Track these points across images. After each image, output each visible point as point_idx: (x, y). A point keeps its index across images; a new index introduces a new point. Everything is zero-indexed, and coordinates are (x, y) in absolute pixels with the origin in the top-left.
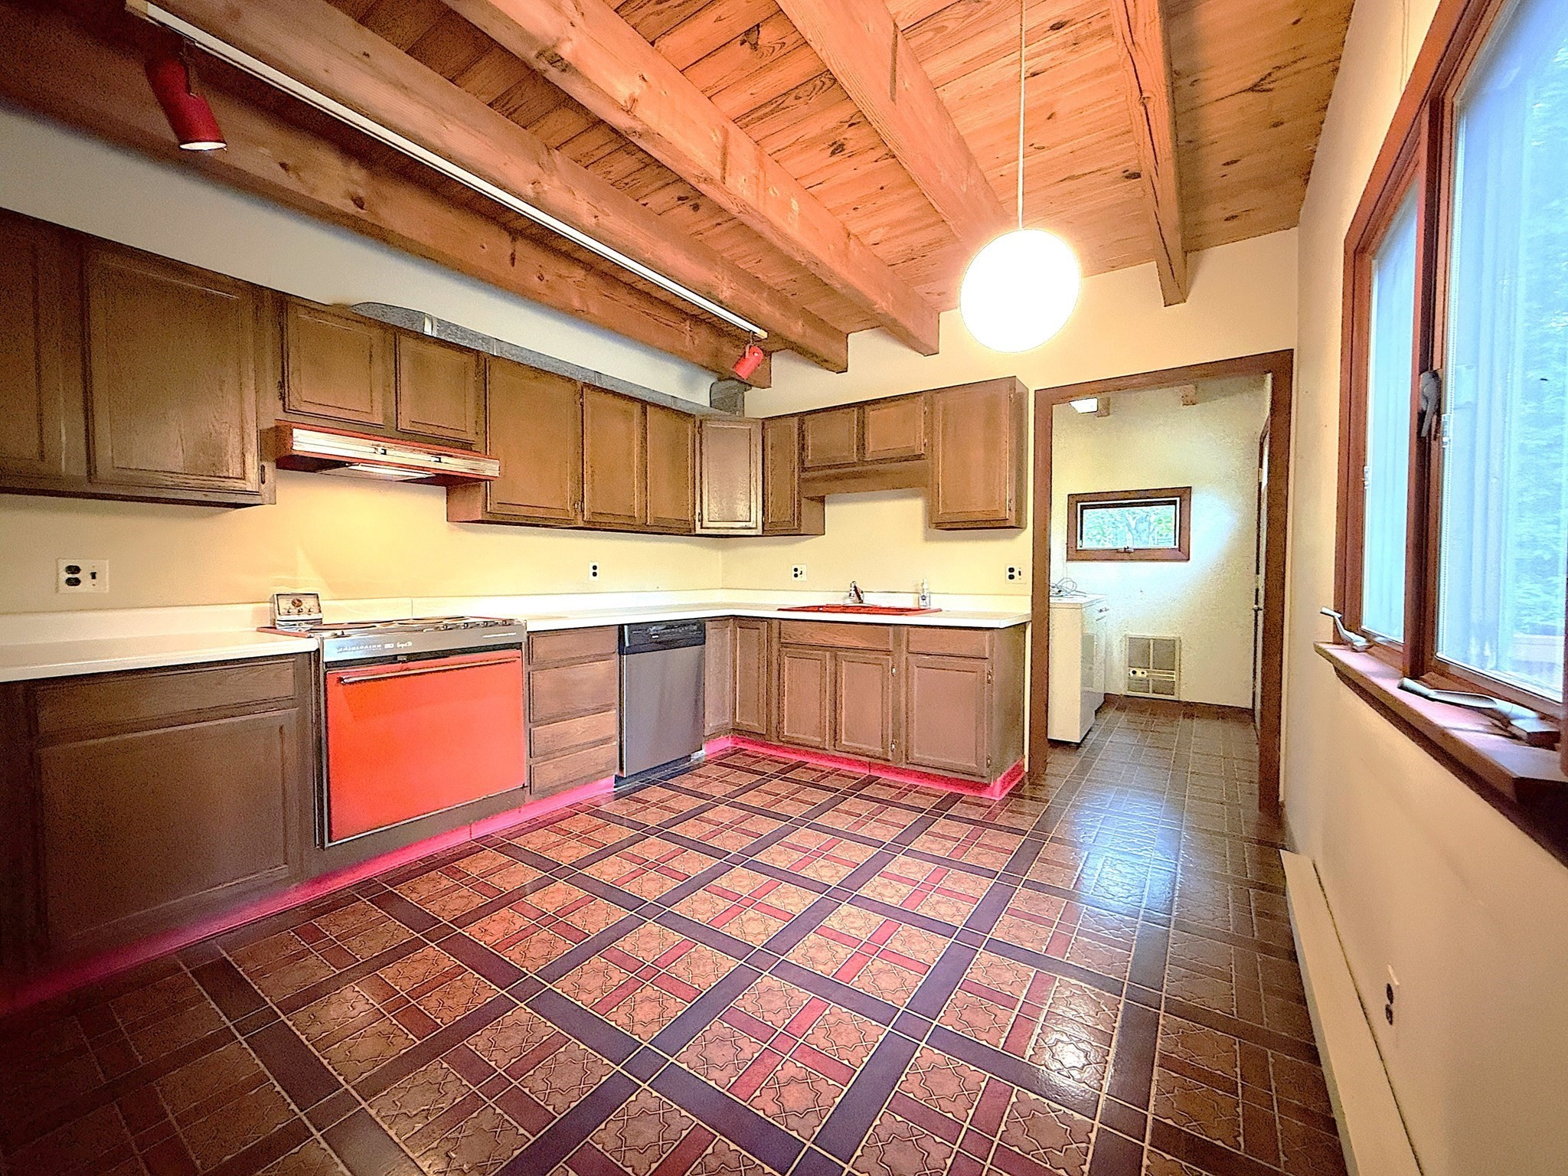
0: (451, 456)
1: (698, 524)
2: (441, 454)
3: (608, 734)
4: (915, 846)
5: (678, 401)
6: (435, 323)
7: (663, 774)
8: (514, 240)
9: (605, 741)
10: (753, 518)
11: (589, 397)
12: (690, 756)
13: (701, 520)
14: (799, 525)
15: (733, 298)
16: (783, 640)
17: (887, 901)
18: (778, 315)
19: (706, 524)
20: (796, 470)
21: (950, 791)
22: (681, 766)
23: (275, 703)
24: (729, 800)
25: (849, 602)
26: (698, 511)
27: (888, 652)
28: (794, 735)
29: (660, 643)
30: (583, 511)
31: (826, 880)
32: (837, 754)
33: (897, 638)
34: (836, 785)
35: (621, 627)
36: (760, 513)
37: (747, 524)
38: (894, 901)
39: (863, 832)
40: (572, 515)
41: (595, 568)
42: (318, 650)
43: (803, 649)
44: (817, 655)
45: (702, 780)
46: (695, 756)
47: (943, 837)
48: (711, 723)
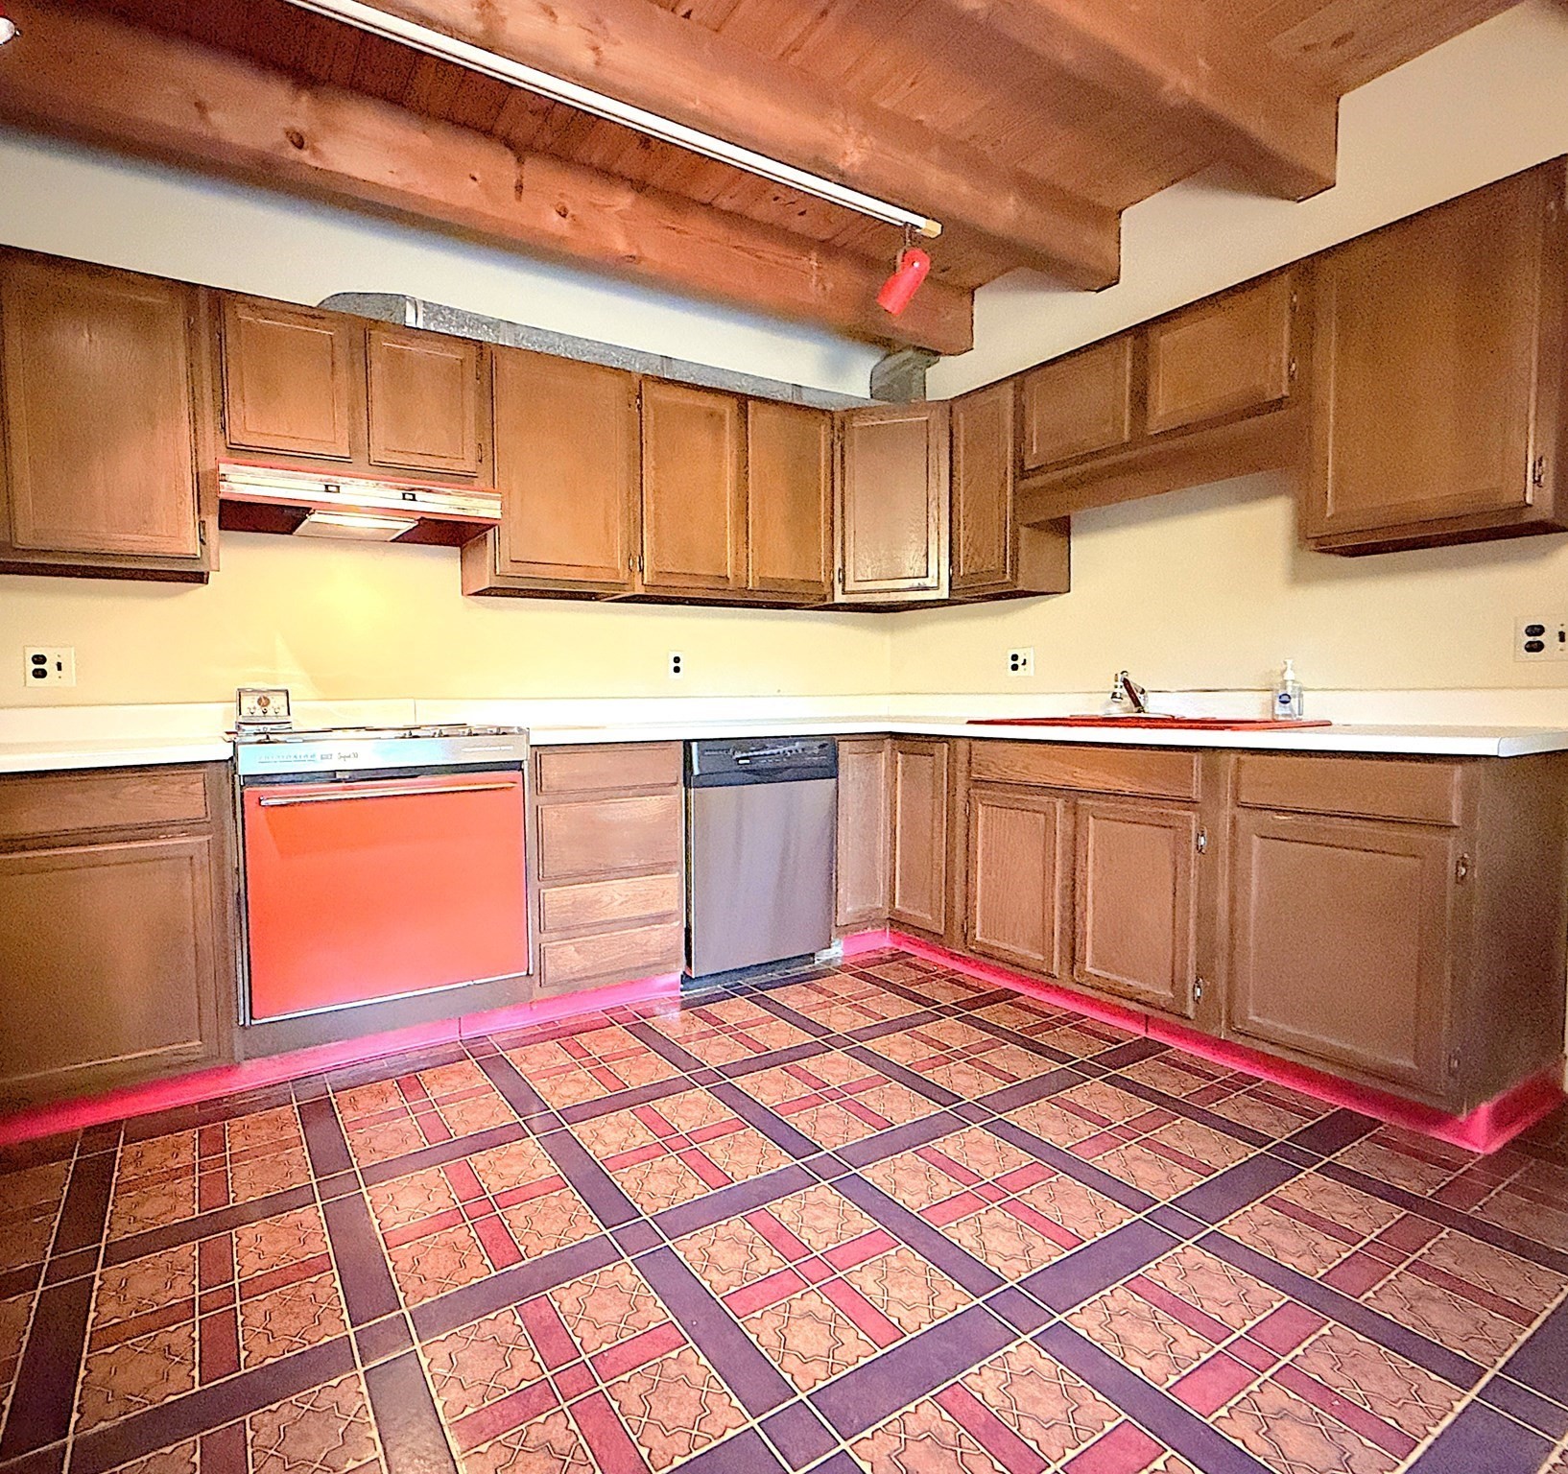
0: (430, 491)
1: (838, 587)
2: (413, 489)
3: (666, 908)
4: (1235, 1227)
5: (803, 391)
6: (421, 309)
7: (763, 978)
8: (520, 161)
9: (662, 918)
10: (933, 571)
11: (655, 394)
12: (813, 955)
13: (843, 581)
14: (1015, 576)
15: (865, 165)
16: (975, 776)
17: (1137, 1363)
18: (964, 189)
19: (850, 586)
20: (1010, 475)
21: (1343, 1106)
22: (798, 970)
23: (190, 827)
24: (854, 1045)
25: (1116, 711)
26: (838, 565)
27: (1190, 803)
28: (994, 943)
29: (753, 771)
30: (642, 570)
31: (995, 1263)
32: (1076, 988)
33: (1211, 777)
34: (1069, 1046)
35: (687, 743)
36: (944, 561)
37: (921, 581)
38: (1157, 1372)
39: (1109, 1163)
40: (624, 577)
41: (677, 660)
42: (231, 759)
43: (1016, 792)
44: (1041, 804)
45: (822, 998)
46: (824, 955)
47: (1315, 1221)
48: (849, 908)
